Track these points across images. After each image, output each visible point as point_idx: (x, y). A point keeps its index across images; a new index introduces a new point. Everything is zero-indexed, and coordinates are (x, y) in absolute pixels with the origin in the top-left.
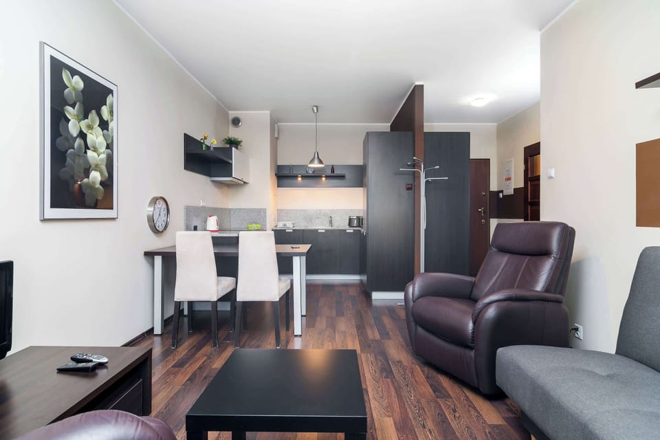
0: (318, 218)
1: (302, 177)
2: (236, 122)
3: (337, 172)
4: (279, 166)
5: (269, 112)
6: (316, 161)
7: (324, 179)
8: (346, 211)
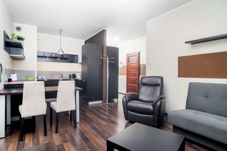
0: (56, 75)
1: (49, 57)
3: (65, 56)
6: (61, 51)
7: (59, 59)
8: (68, 72)
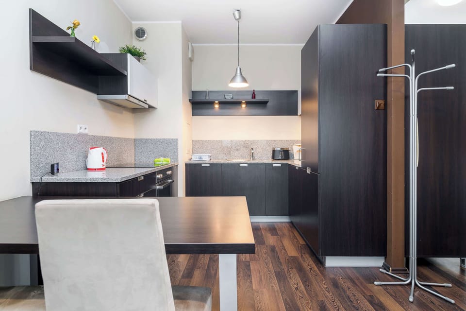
0: (237, 150)
1: (220, 103)
2: (140, 33)
3: (259, 98)
4: (193, 91)
5: (180, 22)
6: (239, 78)
7: (244, 106)
8: (268, 142)
